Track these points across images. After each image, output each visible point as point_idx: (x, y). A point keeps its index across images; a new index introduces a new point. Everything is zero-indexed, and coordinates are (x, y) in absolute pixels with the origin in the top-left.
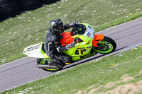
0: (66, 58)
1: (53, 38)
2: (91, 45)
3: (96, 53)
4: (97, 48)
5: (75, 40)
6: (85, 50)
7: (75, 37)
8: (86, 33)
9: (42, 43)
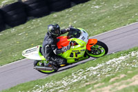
0: (61, 61)
1: (50, 41)
2: (85, 48)
3: (89, 57)
4: (90, 52)
5: (71, 43)
6: (79, 53)
7: (71, 40)
8: (81, 37)
9: (39, 46)
